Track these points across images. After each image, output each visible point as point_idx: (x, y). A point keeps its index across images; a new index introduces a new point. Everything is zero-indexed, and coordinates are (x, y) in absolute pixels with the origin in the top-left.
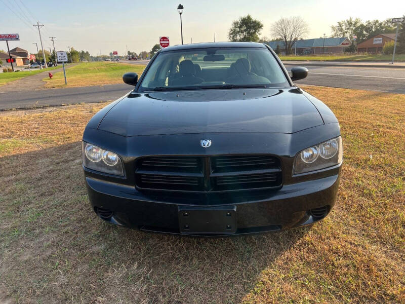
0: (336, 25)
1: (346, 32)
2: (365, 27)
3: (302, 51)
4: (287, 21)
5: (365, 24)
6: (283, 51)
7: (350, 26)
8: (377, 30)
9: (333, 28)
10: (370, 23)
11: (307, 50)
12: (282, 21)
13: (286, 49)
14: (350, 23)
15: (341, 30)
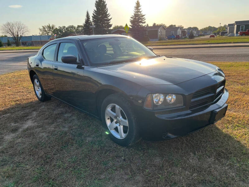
0: (42, 28)
1: (49, 32)
2: (58, 30)
3: (26, 43)
4: (11, 24)
5: (58, 28)
6: (14, 43)
7: (50, 29)
8: (66, 32)
9: (40, 30)
10: (61, 28)
11: (28, 43)
12: (9, 24)
13: (16, 42)
14: (49, 27)
15: (45, 31)
